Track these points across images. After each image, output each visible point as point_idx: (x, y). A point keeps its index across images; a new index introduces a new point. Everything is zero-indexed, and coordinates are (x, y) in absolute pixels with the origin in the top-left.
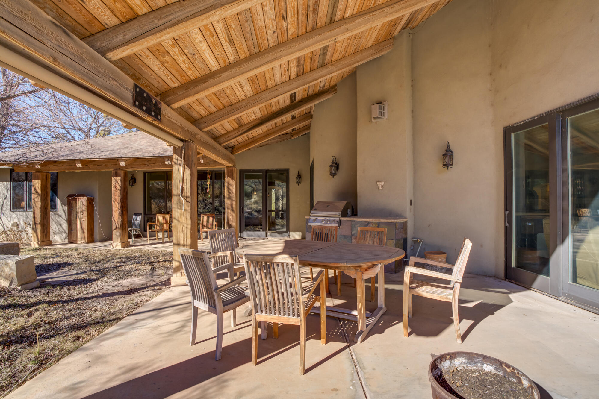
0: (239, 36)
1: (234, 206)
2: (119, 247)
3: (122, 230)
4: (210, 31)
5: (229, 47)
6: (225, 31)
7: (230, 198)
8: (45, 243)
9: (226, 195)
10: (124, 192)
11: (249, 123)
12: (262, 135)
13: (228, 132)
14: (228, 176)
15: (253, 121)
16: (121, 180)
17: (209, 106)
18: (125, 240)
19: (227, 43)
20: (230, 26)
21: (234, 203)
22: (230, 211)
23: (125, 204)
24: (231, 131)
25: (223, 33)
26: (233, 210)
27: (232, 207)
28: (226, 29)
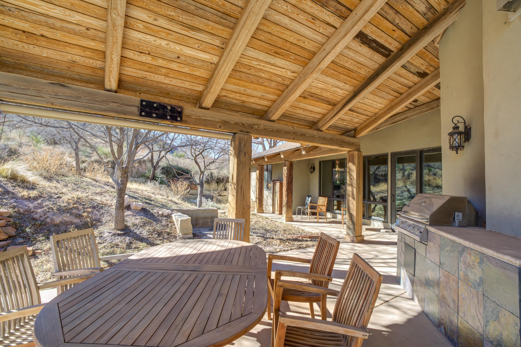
0: (192, 18)
1: (355, 194)
2: (284, 221)
3: (287, 208)
4: (161, 31)
5: (198, 34)
6: (172, 23)
7: (351, 185)
8: (260, 211)
9: (348, 182)
10: (289, 178)
11: (342, 99)
12: (385, 109)
13: (324, 115)
14: (350, 161)
15: (347, 96)
16: (287, 169)
17: (263, 96)
18: (290, 216)
19: (190, 32)
20: (170, 15)
21: (355, 190)
22: (351, 199)
23: (290, 188)
24: (327, 113)
25: (174, 26)
26: (353, 198)
27: (353, 194)
28: (171, 21)
